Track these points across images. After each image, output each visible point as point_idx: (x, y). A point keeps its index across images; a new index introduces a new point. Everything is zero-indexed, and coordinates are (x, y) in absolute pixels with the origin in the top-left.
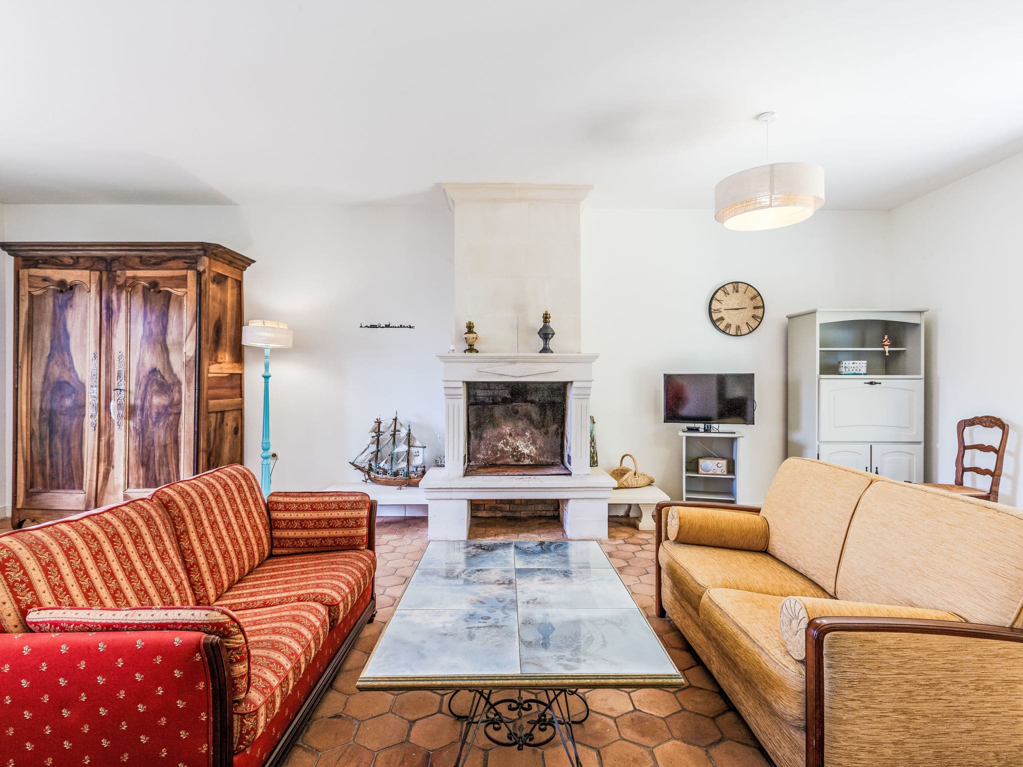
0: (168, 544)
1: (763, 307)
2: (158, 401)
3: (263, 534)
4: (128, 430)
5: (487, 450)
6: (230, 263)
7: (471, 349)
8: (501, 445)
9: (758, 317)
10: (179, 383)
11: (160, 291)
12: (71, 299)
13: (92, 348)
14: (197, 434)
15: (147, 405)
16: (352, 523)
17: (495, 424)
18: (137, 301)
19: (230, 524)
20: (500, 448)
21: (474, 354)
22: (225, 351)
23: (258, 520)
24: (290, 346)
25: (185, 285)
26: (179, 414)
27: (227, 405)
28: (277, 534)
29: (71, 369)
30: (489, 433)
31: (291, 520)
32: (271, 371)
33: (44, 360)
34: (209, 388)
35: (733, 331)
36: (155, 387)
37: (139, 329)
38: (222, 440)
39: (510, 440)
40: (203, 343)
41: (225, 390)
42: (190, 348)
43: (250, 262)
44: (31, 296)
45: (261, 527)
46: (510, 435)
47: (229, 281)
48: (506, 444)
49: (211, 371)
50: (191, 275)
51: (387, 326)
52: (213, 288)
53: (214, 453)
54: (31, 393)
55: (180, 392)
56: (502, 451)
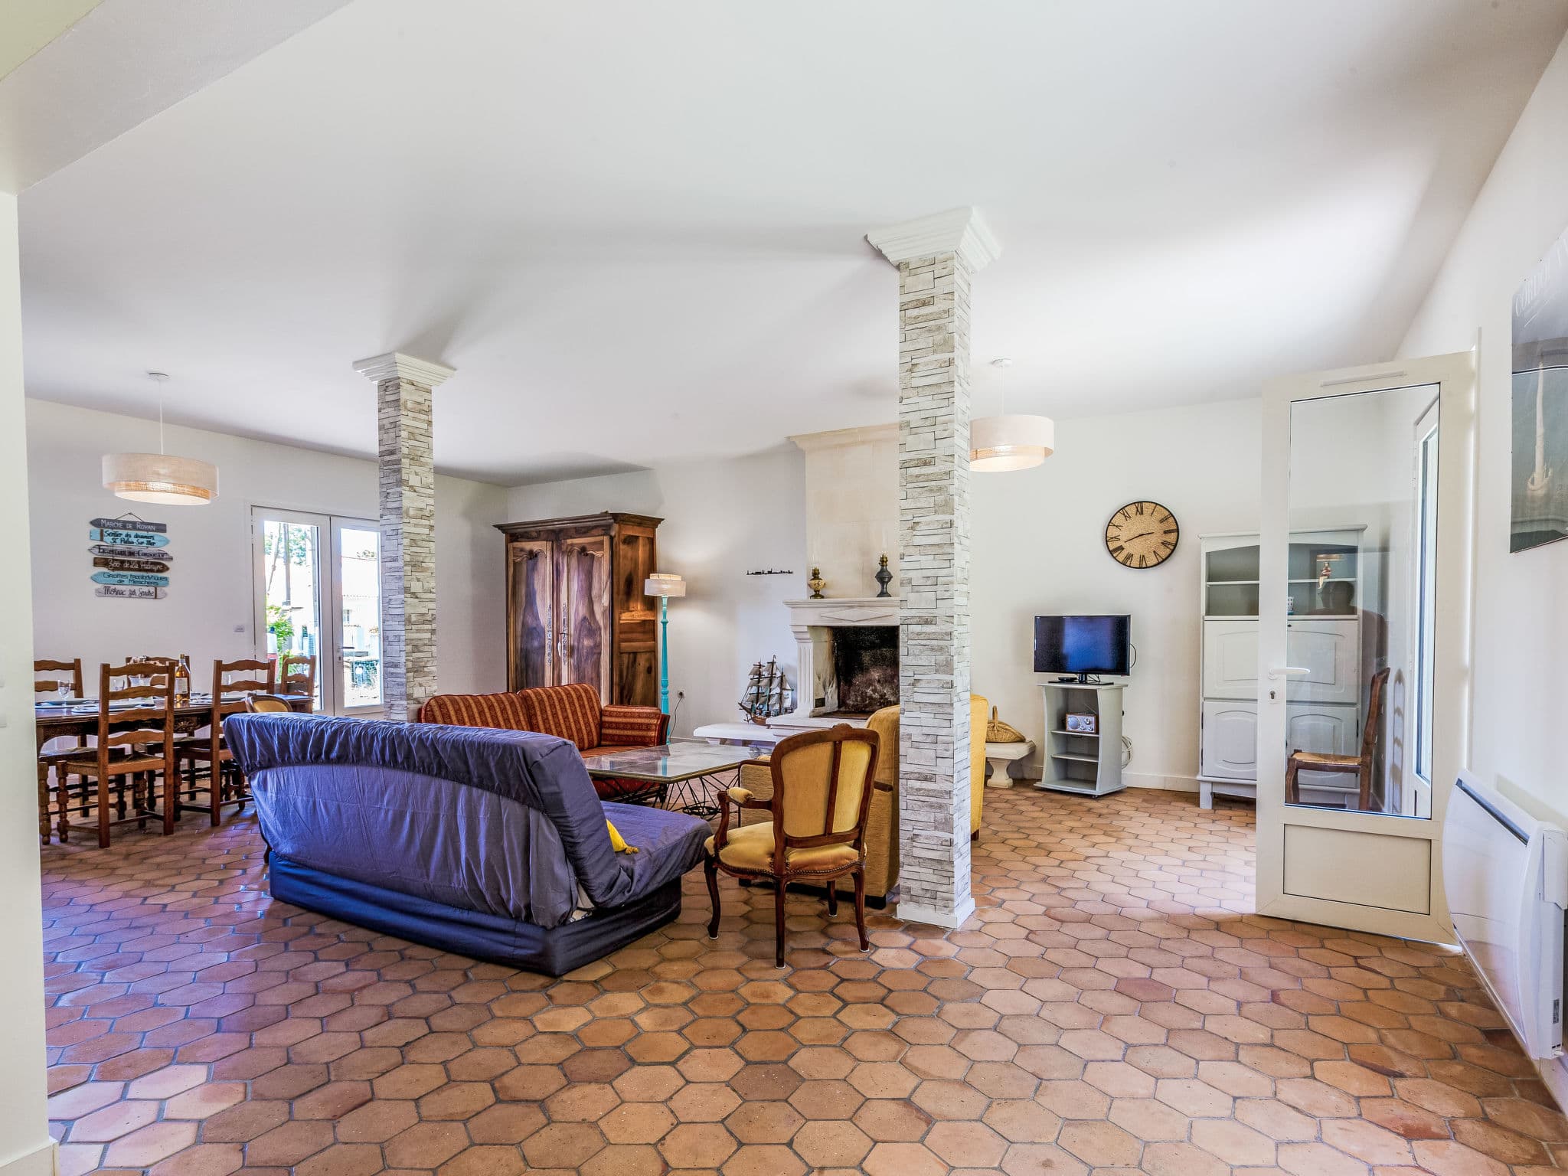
0: (522, 718)
1: (1177, 530)
2: (587, 643)
3: (594, 730)
4: (569, 665)
5: (857, 697)
6: (640, 524)
7: (817, 595)
8: (869, 692)
9: (1169, 543)
10: (600, 629)
11: (587, 555)
12: (535, 564)
13: (549, 602)
14: (612, 670)
15: (580, 646)
16: (644, 727)
17: (863, 670)
18: (574, 562)
19: (567, 717)
20: (868, 694)
21: (819, 600)
22: (637, 601)
23: (591, 720)
24: (683, 595)
25: (602, 549)
26: (600, 653)
27: (640, 648)
28: (604, 731)
29: (537, 618)
30: (858, 680)
31: (611, 723)
32: (668, 619)
33: (522, 612)
34: (621, 633)
35: (1135, 562)
36: (585, 632)
37: (575, 586)
38: (634, 676)
39: (879, 687)
40: (615, 596)
41: (638, 635)
42: (606, 600)
43: (660, 520)
44: (515, 563)
45: (592, 725)
46: (879, 681)
47: (641, 541)
48: (874, 691)
49: (623, 618)
50: (606, 539)
51: (770, 572)
52: (623, 549)
53: (627, 687)
54: (516, 637)
55: (600, 636)
56: (871, 698)
